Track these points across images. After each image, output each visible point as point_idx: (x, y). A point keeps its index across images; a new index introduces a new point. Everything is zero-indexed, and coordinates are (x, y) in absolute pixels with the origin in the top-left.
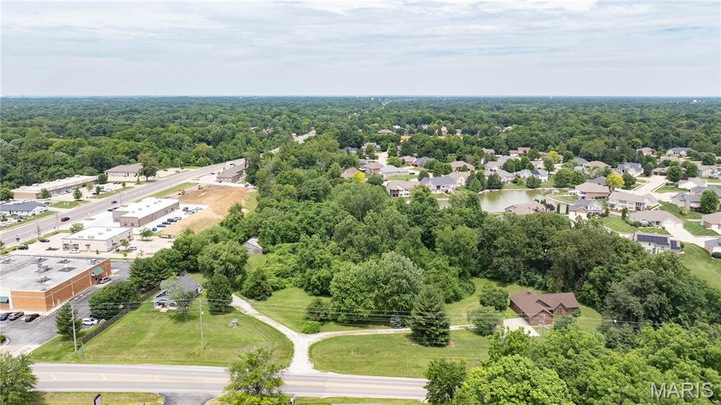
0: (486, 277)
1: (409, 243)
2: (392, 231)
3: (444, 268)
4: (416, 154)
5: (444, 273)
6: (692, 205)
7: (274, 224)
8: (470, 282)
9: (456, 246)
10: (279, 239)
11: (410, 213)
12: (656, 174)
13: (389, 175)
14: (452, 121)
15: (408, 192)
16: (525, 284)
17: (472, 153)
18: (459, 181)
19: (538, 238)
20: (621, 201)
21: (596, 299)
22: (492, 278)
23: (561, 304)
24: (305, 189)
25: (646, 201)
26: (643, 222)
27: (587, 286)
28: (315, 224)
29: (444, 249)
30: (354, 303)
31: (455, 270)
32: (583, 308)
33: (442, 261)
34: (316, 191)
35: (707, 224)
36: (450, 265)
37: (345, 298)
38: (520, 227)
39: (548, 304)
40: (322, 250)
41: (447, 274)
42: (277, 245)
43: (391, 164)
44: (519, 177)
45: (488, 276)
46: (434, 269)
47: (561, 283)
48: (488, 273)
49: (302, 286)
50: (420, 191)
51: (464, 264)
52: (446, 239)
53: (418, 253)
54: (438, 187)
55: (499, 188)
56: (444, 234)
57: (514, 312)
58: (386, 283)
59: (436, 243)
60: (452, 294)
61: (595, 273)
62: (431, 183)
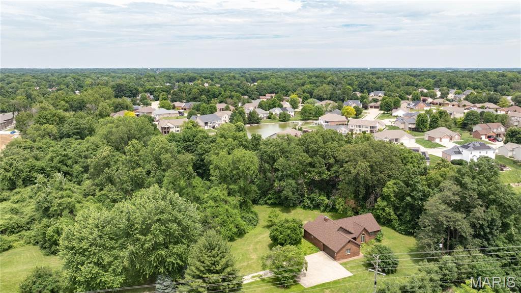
0: (266, 204)
1: (178, 173)
2: (159, 163)
3: (223, 200)
4: (184, 101)
5: (224, 206)
6: (411, 126)
7: (11, 165)
8: (252, 212)
9: (234, 172)
10: (20, 182)
11: (179, 141)
12: (371, 107)
13: (161, 117)
14: (212, 80)
15: (179, 129)
16: (309, 208)
17: (231, 97)
18: (223, 119)
19: (320, 156)
20: (358, 126)
21: (392, 217)
22: (274, 205)
23: (365, 229)
24: (66, 128)
25: (377, 125)
26: (385, 140)
27: (381, 203)
28: (69, 162)
29: (221, 177)
30: (96, 269)
31: (234, 200)
32: (385, 230)
33: (219, 191)
34: (79, 129)
35: (431, 139)
36: (229, 194)
37: (82, 264)
38: (299, 147)
39: (349, 230)
40: (67, 191)
41: (227, 207)
42: (14, 191)
43: (162, 107)
44: (272, 114)
45: (269, 202)
46: (211, 203)
47: (352, 203)
48: (269, 199)
49: (37, 243)
50: (190, 125)
51: (245, 192)
52: (223, 165)
53: (190, 184)
54: (206, 124)
55: (257, 123)
56: (219, 159)
57: (312, 245)
58: (145, 231)
59: (211, 171)
60: (235, 230)
61: (388, 188)
62: (199, 120)
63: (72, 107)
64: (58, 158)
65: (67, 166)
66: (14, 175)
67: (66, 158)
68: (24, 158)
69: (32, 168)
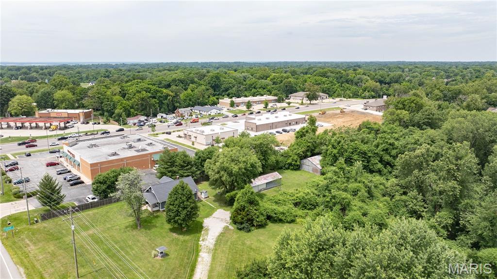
28: (394, 152)
34: (432, 119)
63: (445, 96)
64: (383, 145)
65: (391, 156)
66: (338, 153)
67: (391, 147)
68: (351, 138)
69: (355, 150)
